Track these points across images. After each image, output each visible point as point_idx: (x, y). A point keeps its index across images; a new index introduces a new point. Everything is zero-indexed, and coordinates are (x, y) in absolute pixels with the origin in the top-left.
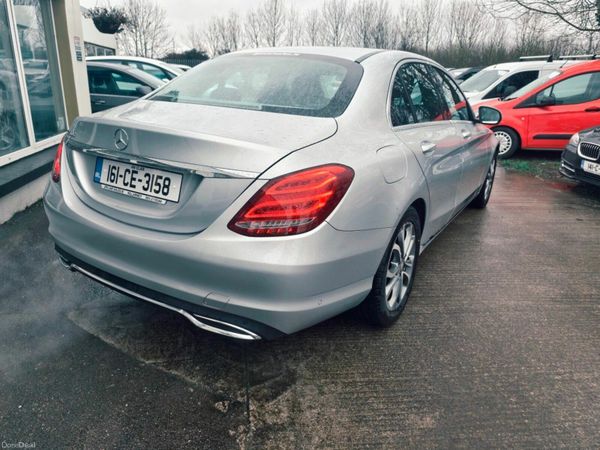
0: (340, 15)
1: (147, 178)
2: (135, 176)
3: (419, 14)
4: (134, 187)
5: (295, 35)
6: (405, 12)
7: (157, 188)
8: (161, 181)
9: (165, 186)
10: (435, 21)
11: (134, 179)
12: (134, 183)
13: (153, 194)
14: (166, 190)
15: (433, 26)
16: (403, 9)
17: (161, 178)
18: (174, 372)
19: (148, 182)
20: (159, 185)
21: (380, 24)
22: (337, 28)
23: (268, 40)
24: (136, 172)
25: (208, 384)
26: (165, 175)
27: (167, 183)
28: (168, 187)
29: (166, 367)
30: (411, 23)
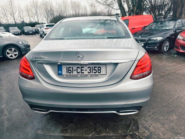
0: (36, 6)
1: (89, 69)
2: (82, 69)
3: (62, 5)
4: (83, 73)
5: (21, 13)
6: (58, 5)
7: (95, 71)
8: (97, 69)
9: (98, 70)
10: (67, 7)
11: (83, 70)
12: (82, 72)
13: (93, 74)
14: (99, 71)
15: (67, 9)
16: (57, 3)
17: (96, 67)
18: (103, 135)
19: (90, 70)
20: (96, 70)
21: (51, 9)
22: (36, 10)
23: (11, 15)
24: (83, 67)
25: (117, 133)
26: (98, 66)
27: (99, 69)
28: (100, 70)
29: (98, 134)
30: (60, 8)
